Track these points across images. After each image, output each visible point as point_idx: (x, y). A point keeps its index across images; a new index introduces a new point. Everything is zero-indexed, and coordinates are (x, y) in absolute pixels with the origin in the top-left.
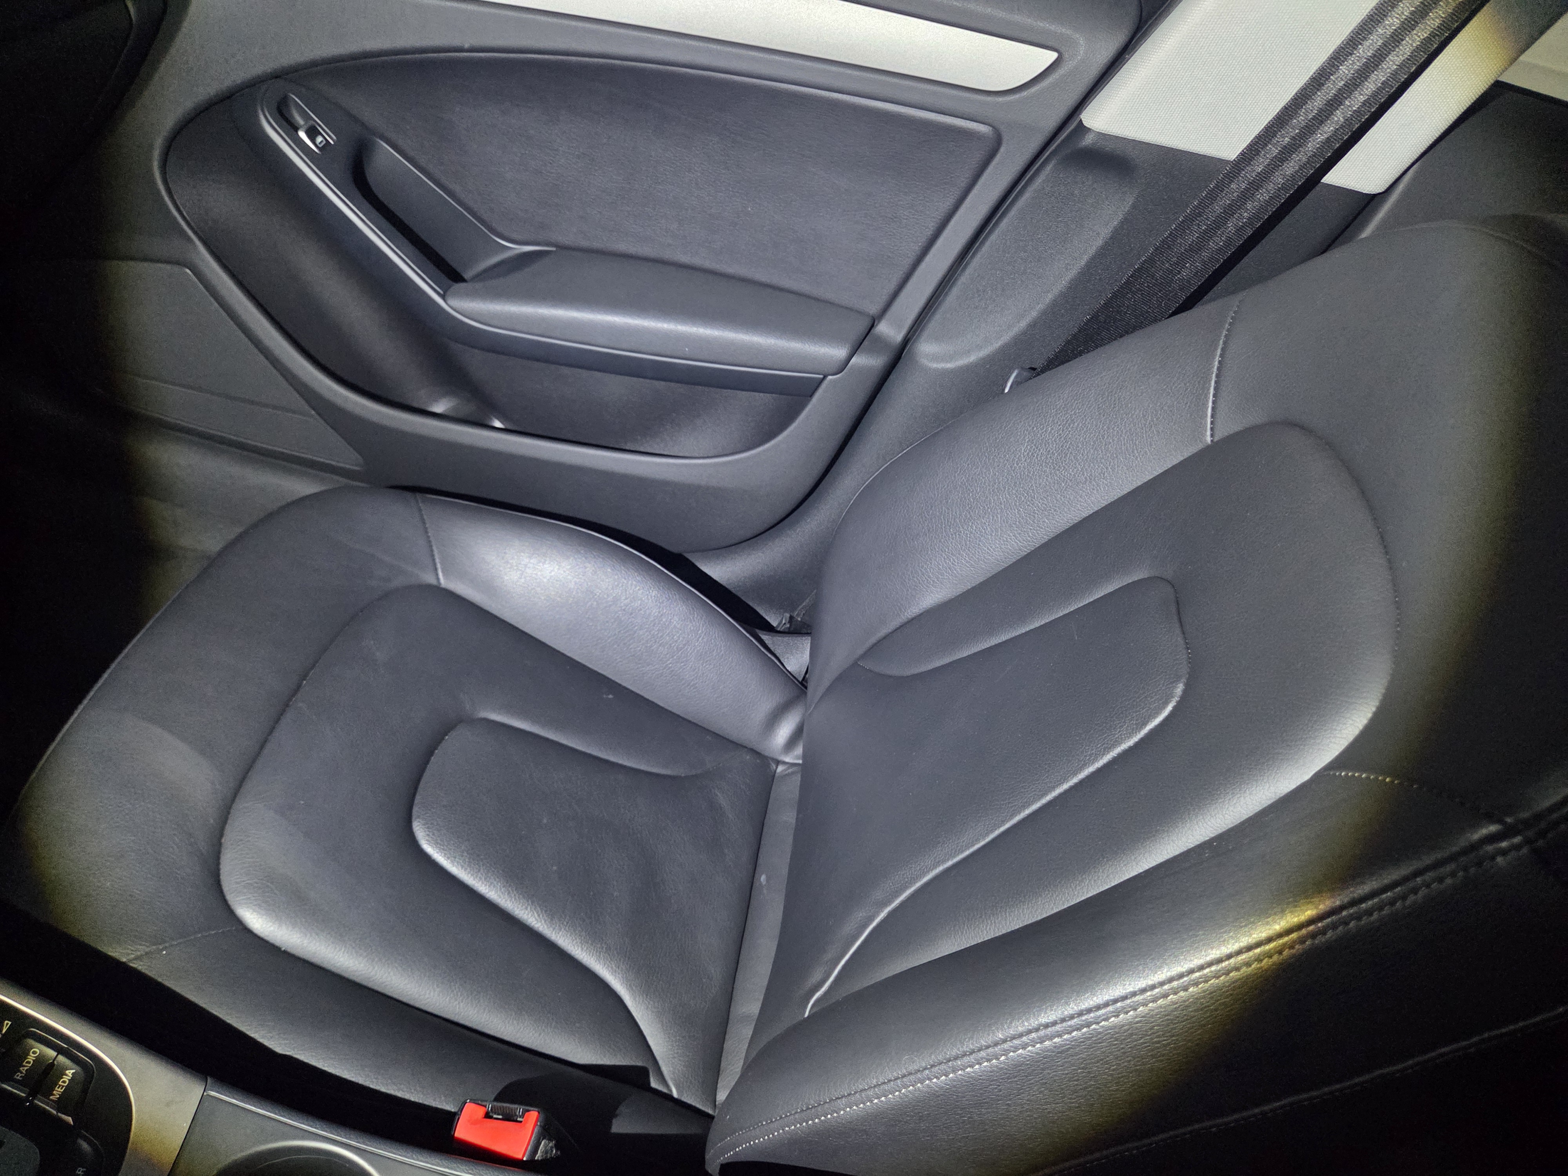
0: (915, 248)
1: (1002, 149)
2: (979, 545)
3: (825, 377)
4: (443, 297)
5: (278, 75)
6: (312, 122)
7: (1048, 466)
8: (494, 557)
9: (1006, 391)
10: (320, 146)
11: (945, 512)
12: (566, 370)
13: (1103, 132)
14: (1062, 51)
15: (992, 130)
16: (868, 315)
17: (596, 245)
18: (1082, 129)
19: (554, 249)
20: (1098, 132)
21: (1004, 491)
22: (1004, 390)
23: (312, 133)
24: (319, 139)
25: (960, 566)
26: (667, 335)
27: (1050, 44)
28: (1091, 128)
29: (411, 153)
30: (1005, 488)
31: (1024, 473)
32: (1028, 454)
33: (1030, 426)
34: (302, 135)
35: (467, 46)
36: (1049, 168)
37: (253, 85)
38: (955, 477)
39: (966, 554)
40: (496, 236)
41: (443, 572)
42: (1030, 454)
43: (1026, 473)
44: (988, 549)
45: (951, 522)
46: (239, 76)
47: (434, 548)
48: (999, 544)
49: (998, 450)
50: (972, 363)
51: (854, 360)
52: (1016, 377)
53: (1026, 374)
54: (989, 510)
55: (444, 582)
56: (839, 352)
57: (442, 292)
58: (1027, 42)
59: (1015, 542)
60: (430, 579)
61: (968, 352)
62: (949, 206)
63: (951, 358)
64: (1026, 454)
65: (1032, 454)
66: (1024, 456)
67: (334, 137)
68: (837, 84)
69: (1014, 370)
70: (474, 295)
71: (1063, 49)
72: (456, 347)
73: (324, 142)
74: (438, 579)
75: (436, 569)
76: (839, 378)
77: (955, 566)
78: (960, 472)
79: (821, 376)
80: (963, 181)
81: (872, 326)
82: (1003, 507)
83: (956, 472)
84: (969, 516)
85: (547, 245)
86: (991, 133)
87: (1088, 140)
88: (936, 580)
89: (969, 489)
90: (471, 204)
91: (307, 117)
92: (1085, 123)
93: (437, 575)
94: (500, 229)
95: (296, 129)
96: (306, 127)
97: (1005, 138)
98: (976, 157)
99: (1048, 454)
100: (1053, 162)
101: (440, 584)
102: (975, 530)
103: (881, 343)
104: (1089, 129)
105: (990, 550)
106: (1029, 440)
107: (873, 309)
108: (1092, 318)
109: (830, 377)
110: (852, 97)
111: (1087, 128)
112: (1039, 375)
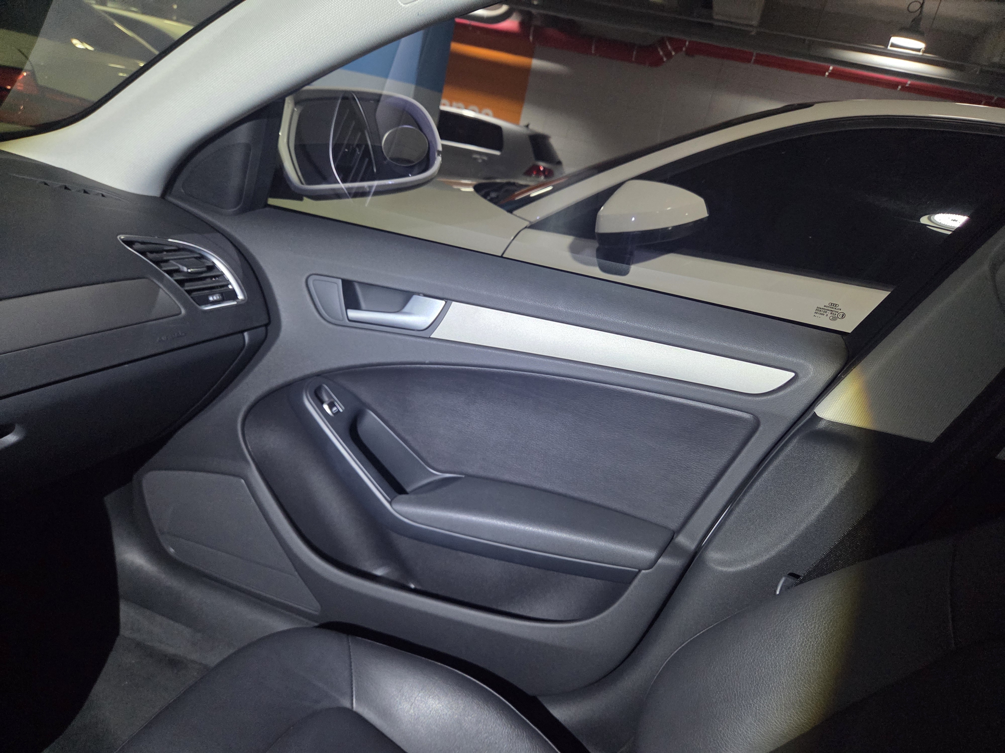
0: (703, 488)
1: (761, 429)
2: (767, 717)
3: (640, 571)
4: (390, 503)
5: (319, 375)
6: (332, 400)
7: (820, 656)
8: (394, 690)
9: (778, 593)
10: (334, 412)
11: (737, 686)
12: (462, 554)
13: (832, 421)
14: (798, 372)
15: (753, 417)
16: (670, 530)
17: (492, 475)
18: (816, 418)
19: (464, 476)
20: (828, 421)
21: (785, 674)
22: (775, 591)
23: (331, 405)
24: (334, 409)
25: (753, 735)
26: (532, 535)
27: (788, 367)
28: (823, 417)
29: (386, 418)
30: (785, 670)
31: (800, 660)
32: (801, 645)
33: (801, 622)
34: (326, 407)
35: (427, 362)
36: (795, 441)
37: (304, 379)
38: (743, 657)
39: (757, 724)
40: (428, 467)
41: (356, 698)
42: (803, 644)
43: (802, 660)
44: (775, 722)
45: (742, 695)
46: (298, 374)
47: (354, 678)
48: (784, 719)
49: (777, 639)
50: (748, 569)
51: (660, 561)
52: (784, 583)
53: (791, 580)
54: (773, 689)
55: (356, 707)
56: (649, 554)
57: (389, 499)
58: (773, 366)
59: (798, 719)
60: (347, 704)
61: (744, 561)
62: (725, 462)
63: (730, 564)
64: (799, 644)
65: (805, 645)
66: (798, 646)
67: (343, 408)
68: (647, 386)
69: (781, 577)
70: (409, 503)
71: (798, 371)
72: (394, 535)
73: (337, 410)
74: (352, 704)
75: (352, 696)
76: (649, 573)
77: (749, 734)
78: (747, 654)
79: (637, 570)
80: (734, 446)
81: (672, 538)
82: (785, 686)
83: (744, 653)
84: (757, 691)
85: (460, 474)
86: (752, 418)
87: (821, 425)
88: (733, 745)
89: (755, 669)
90: (417, 448)
91: (330, 397)
92: (818, 415)
93: (352, 700)
94: (432, 464)
95: (322, 402)
96: (329, 402)
97: (762, 421)
98: (742, 433)
99: (818, 646)
100: (798, 437)
101: (352, 707)
102: (763, 705)
103: (679, 551)
104: (822, 418)
105: (777, 723)
106: (801, 633)
107: (674, 525)
108: (839, 544)
109: (643, 571)
110: (658, 394)
111: (820, 418)
112: (801, 582)
